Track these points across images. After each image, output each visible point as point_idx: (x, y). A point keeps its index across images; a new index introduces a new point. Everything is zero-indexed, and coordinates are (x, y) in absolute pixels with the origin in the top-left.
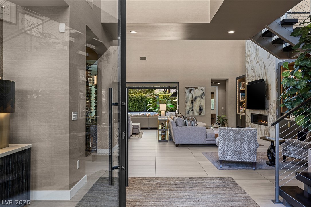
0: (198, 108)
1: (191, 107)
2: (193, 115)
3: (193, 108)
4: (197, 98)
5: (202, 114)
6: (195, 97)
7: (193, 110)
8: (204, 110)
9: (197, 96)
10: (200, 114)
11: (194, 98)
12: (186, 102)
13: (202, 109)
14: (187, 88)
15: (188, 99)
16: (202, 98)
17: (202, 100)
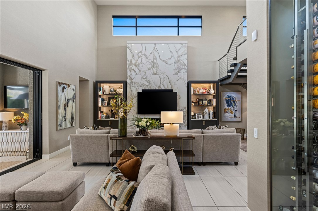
0: (70, 117)
1: (64, 115)
2: (65, 128)
3: (65, 116)
4: (69, 101)
5: (74, 125)
6: (68, 100)
7: (65, 120)
8: (75, 119)
9: (70, 98)
10: (72, 125)
11: (66, 100)
12: (59, 108)
13: (74, 118)
14: (60, 84)
15: (61, 103)
16: (74, 101)
17: (73, 103)
